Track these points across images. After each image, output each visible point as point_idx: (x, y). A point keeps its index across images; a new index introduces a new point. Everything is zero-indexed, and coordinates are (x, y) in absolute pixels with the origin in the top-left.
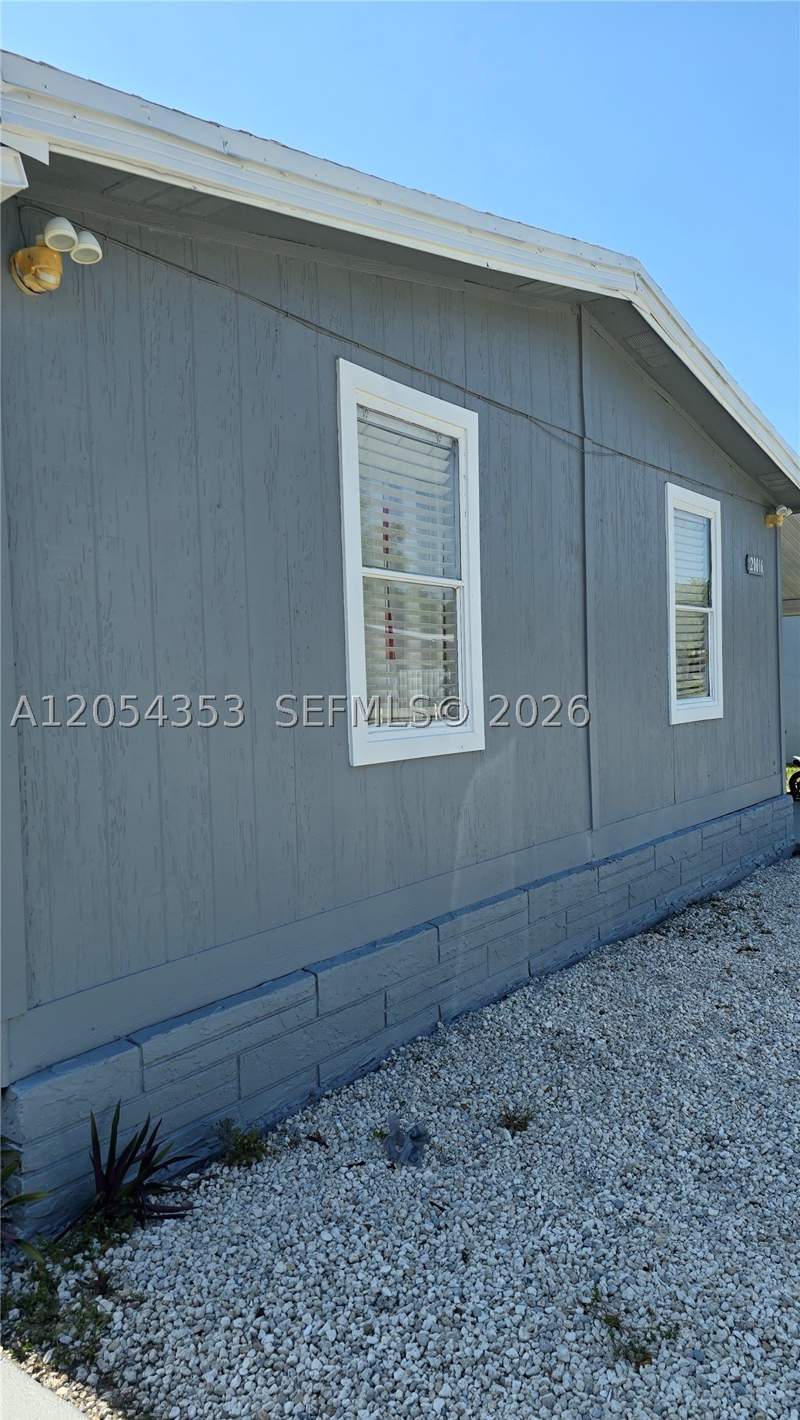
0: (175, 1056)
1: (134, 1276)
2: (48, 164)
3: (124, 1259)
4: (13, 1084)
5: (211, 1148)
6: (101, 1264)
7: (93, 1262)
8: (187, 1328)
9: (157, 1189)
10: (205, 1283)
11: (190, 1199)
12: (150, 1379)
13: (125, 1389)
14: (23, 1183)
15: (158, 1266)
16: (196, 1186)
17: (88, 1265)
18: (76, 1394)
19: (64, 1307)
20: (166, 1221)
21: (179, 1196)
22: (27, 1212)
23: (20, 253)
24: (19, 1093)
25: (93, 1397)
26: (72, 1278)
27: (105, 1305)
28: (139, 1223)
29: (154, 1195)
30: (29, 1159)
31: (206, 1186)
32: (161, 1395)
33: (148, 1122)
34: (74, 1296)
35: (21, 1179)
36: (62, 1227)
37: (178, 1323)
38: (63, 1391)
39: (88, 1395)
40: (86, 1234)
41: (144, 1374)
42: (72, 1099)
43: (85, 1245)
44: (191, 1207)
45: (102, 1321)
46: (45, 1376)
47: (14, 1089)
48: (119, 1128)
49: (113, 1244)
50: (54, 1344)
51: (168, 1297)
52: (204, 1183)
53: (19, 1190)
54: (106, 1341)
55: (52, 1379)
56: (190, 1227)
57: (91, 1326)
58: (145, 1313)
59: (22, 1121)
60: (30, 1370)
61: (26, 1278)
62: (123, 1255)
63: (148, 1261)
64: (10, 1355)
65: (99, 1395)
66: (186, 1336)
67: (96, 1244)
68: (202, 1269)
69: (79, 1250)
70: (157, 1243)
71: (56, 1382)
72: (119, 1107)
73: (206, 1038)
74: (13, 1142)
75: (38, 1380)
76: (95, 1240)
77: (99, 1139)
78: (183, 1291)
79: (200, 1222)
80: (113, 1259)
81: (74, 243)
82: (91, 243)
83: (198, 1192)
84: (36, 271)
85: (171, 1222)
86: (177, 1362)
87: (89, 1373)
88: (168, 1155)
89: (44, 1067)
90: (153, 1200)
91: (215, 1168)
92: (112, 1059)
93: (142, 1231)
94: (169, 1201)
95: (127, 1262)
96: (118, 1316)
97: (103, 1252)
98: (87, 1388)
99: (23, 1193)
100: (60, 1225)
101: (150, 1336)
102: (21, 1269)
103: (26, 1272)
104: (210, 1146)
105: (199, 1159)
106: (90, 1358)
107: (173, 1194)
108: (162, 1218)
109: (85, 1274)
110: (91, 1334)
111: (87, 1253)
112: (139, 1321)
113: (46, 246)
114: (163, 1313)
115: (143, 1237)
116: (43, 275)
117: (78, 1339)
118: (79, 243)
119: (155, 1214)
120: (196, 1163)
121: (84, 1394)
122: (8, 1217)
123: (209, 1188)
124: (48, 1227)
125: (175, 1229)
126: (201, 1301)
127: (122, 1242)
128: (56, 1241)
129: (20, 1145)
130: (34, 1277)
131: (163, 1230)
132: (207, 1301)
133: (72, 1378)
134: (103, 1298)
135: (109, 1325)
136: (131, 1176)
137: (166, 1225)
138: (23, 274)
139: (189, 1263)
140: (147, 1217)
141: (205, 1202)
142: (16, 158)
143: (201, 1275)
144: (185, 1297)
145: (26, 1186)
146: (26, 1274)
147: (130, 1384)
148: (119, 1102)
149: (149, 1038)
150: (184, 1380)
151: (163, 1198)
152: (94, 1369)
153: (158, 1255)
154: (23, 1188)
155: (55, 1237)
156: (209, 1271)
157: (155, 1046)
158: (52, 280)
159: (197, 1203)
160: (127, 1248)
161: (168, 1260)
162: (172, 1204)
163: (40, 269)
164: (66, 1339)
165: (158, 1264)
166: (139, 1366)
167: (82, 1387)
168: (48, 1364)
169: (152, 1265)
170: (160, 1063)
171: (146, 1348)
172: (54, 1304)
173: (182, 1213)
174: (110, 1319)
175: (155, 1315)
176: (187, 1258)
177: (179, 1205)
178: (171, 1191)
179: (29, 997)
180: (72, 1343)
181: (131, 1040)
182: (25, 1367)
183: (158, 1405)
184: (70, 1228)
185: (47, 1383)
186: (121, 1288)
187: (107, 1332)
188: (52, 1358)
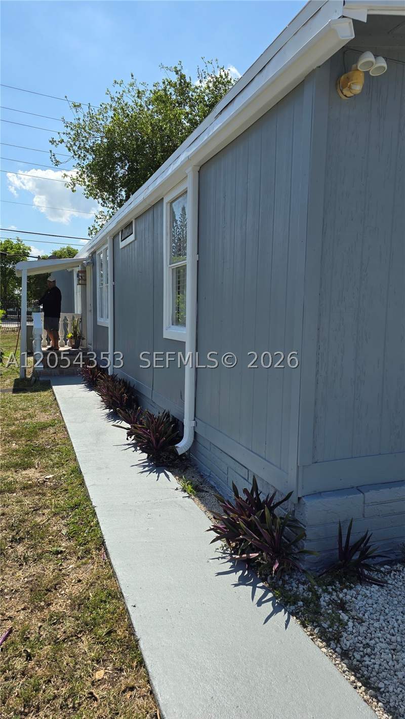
0: (381, 503)
1: (358, 607)
2: (366, 22)
3: (352, 597)
4: (303, 497)
5: (397, 555)
6: (341, 595)
7: (337, 593)
8: (387, 645)
9: (368, 567)
10: (396, 625)
11: (386, 578)
12: (367, 663)
13: (355, 663)
14: (305, 544)
15: (370, 607)
16: (389, 573)
17: (335, 594)
18: (331, 654)
19: (323, 610)
20: (373, 585)
21: (380, 575)
22: (306, 558)
23: (343, 77)
24: (306, 502)
25: (339, 659)
26: (327, 597)
27: (344, 616)
28: (358, 581)
29: (366, 570)
30: (309, 533)
31: (394, 575)
32: (374, 673)
33: (367, 533)
34: (328, 606)
35: (304, 542)
36: (321, 571)
37: (382, 640)
38: (324, 650)
39: (337, 657)
40: (333, 578)
41: (365, 659)
42: (330, 511)
43: (331, 583)
44: (386, 582)
45: (344, 625)
46: (316, 639)
47: (303, 499)
48: (351, 531)
49: (346, 587)
50: (319, 625)
51: (376, 625)
52: (393, 572)
53: (303, 546)
54: (345, 634)
55: (319, 642)
56: (386, 593)
57: (337, 624)
58: (364, 628)
59: (307, 515)
60: (308, 633)
61: (305, 589)
62: (351, 594)
63: (365, 602)
64: (299, 623)
65: (342, 660)
66: (386, 649)
67: (338, 585)
68: (394, 617)
69: (330, 585)
70: (369, 595)
71: (321, 644)
72: (352, 521)
73: (398, 498)
74: (302, 524)
75: (312, 639)
76: (337, 582)
77: (342, 534)
78: (384, 624)
79: (392, 592)
80: (347, 595)
81: (373, 64)
82: (382, 63)
83: (390, 576)
84: (350, 85)
85: (377, 587)
86: (382, 660)
87: (337, 647)
88: (376, 552)
89: (317, 492)
90: (366, 572)
91: (399, 566)
92: (351, 496)
93: (361, 586)
94: (374, 575)
95: (353, 599)
96: (350, 624)
97: (341, 590)
98: (336, 654)
99: (305, 549)
100: (320, 569)
101: (368, 641)
102: (303, 584)
103: (305, 586)
104: (397, 554)
105: (390, 559)
106: (337, 638)
107: (376, 573)
108: (371, 584)
109: (333, 597)
110: (337, 628)
111: (334, 587)
112: (361, 631)
113: (358, 70)
114: (374, 632)
115: (362, 589)
116: (353, 87)
117: (331, 628)
118: (376, 63)
119: (367, 580)
120: (388, 560)
121: (334, 656)
122: (297, 557)
123: (396, 576)
124: (314, 568)
125: (379, 591)
126: (394, 634)
127: (351, 588)
128: (319, 576)
129: (305, 526)
130: (309, 590)
131: (372, 589)
132: (397, 635)
133: (328, 646)
134: (343, 612)
135: (346, 627)
136: (356, 557)
137: (373, 587)
138: (343, 88)
139: (387, 611)
140: (364, 580)
141: (394, 583)
142: (350, 23)
143: (394, 620)
144: (386, 628)
145: (307, 546)
146: (305, 587)
147: (357, 661)
148: (352, 519)
149: (368, 491)
150: (385, 670)
151: (371, 573)
152: (339, 646)
153: (370, 601)
154: (305, 546)
155: (318, 574)
156: (398, 620)
157: (372, 495)
158: (358, 88)
159: (390, 582)
160: (353, 592)
161: (375, 606)
162: (376, 577)
163: (352, 83)
164: (326, 626)
165: (370, 605)
166: (362, 653)
167: (333, 652)
168: (317, 634)
169: (367, 605)
170: (373, 505)
171: (366, 646)
172: (318, 606)
173: (382, 584)
174: (347, 624)
175: (369, 631)
176: (386, 608)
177: (379, 579)
178: (376, 571)
179: (313, 457)
180: (328, 628)
181: (359, 489)
182: (306, 631)
183: (372, 677)
184: (326, 572)
185: (317, 643)
186: (351, 610)
187: (345, 630)
188: (319, 632)
